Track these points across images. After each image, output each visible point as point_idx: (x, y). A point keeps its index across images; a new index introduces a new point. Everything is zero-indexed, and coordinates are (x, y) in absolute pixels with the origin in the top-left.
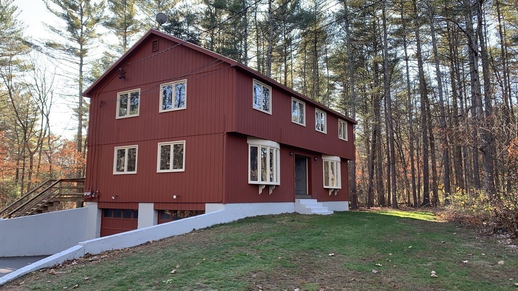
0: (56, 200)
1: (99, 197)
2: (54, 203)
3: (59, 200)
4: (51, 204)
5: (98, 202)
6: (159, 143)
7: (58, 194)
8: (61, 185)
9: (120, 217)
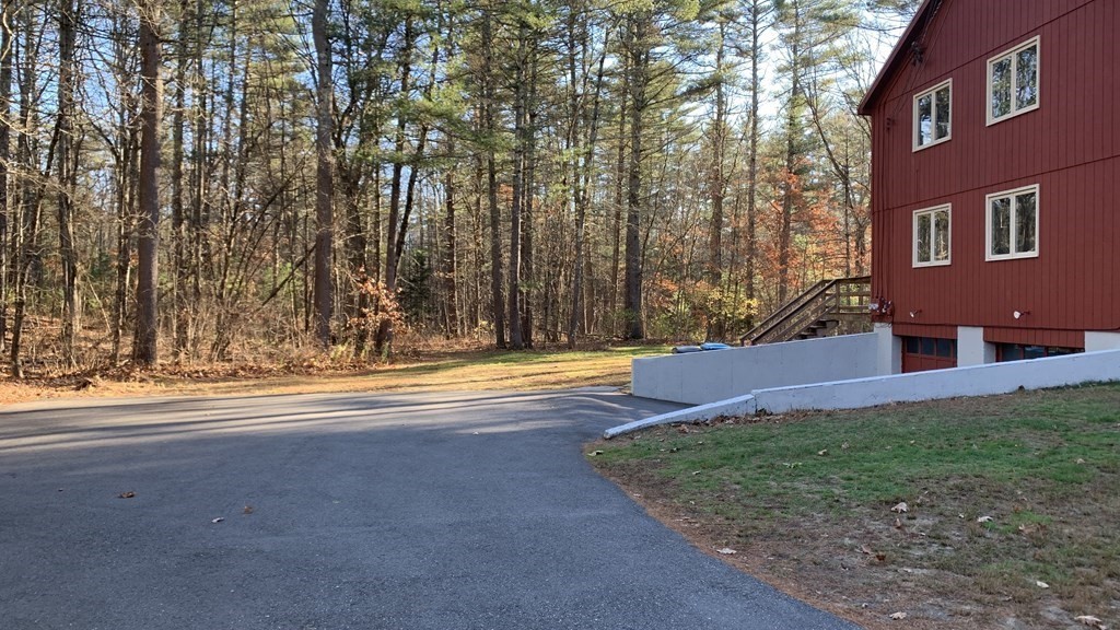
0: (832, 317)
1: (892, 314)
2: (828, 324)
3: (835, 317)
4: (823, 324)
5: (893, 323)
6: (987, 196)
7: (834, 307)
8: (838, 289)
9: (932, 353)
